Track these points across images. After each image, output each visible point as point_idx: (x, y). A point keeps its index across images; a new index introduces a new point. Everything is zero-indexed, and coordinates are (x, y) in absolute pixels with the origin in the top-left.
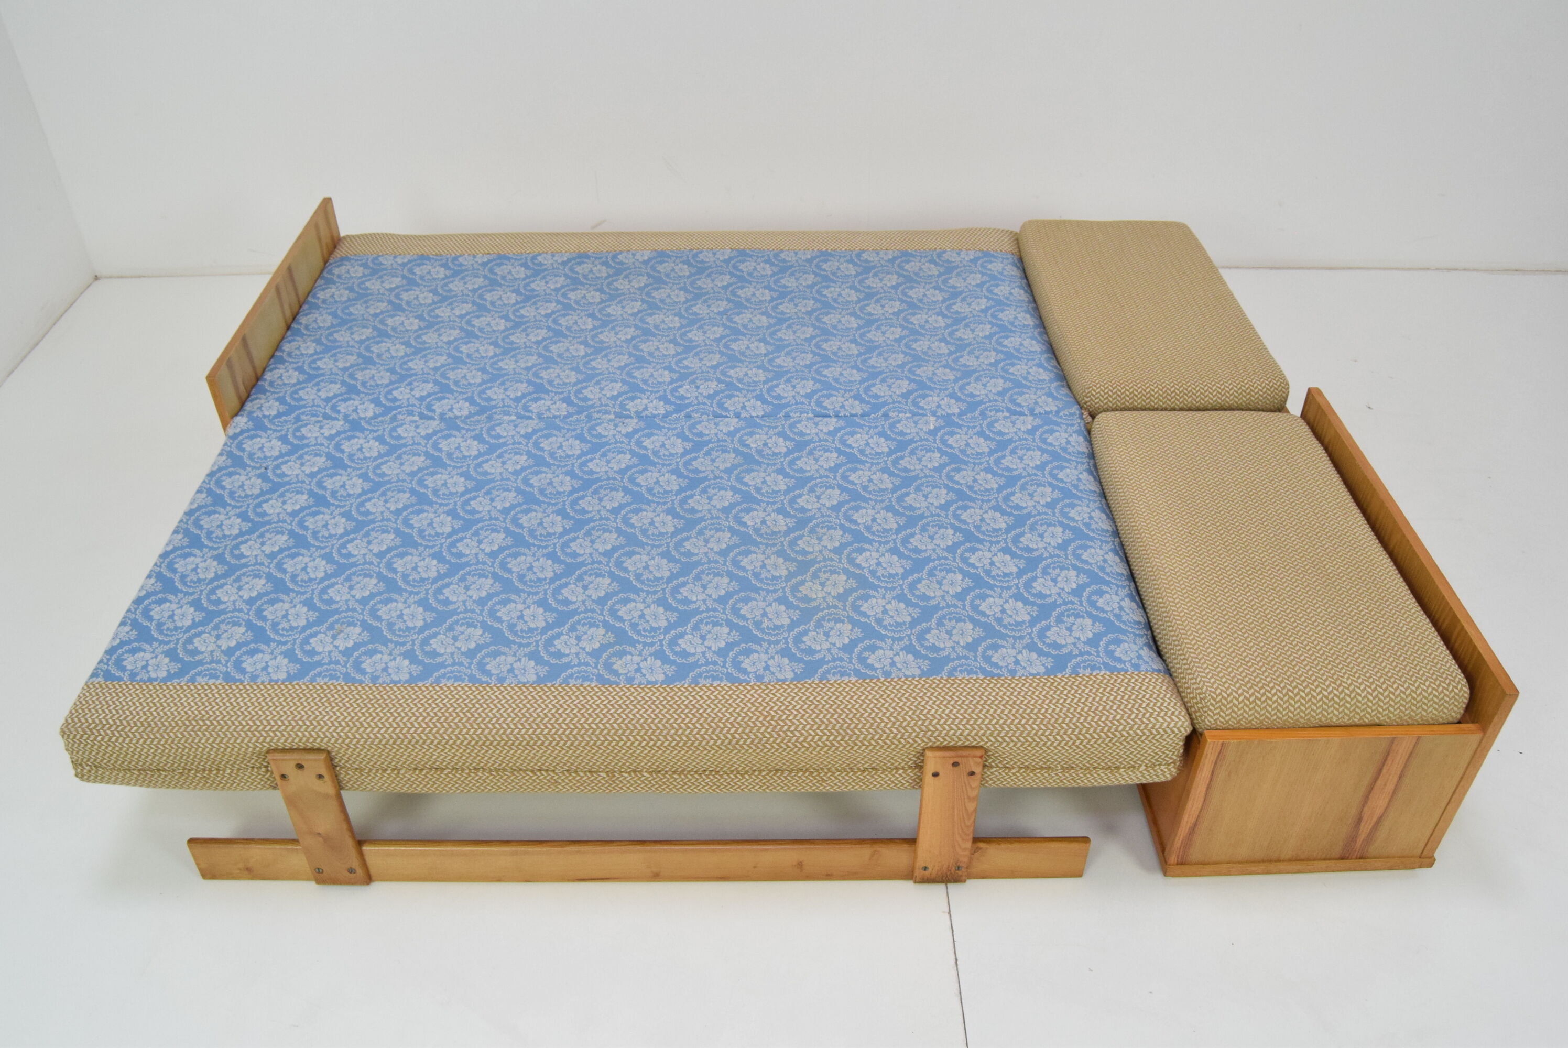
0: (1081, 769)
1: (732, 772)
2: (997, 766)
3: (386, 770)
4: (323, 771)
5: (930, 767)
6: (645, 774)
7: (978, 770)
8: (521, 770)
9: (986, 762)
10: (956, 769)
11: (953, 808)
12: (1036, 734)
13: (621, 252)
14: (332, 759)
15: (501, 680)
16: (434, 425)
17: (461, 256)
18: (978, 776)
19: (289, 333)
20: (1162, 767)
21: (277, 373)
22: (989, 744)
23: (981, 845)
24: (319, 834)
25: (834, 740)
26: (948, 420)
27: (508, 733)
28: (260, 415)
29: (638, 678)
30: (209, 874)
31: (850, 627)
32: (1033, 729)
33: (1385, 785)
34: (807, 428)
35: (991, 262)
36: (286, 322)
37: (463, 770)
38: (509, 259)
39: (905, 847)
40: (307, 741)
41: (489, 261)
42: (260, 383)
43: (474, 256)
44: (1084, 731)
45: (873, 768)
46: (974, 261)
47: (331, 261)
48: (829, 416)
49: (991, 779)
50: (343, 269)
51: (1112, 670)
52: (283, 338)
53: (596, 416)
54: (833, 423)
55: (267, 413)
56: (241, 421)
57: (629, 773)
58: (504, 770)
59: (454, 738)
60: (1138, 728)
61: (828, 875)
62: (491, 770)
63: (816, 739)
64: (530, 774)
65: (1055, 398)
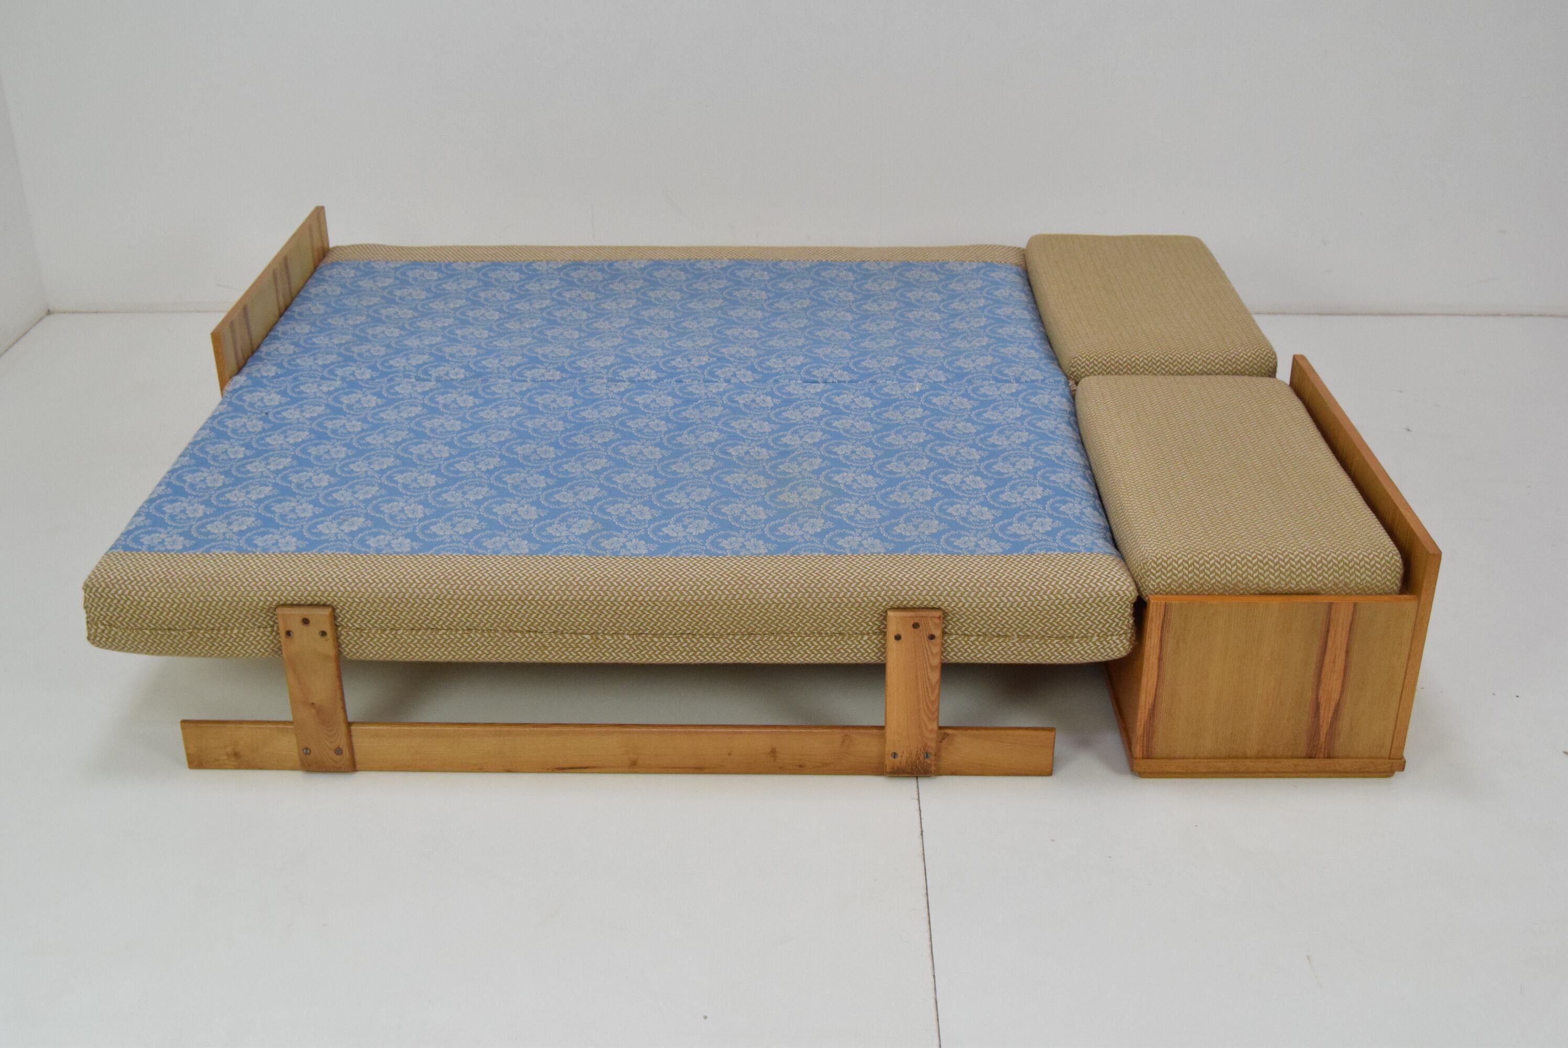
0: (1036, 638)
1: (708, 635)
2: (957, 634)
3: (385, 630)
4: (327, 628)
5: (893, 629)
6: (627, 637)
7: (937, 633)
8: (511, 630)
9: (946, 627)
10: (917, 631)
11: (917, 677)
12: (989, 595)
13: (617, 261)
14: (335, 618)
15: (497, 553)
16: (431, 384)
17: (454, 262)
18: (938, 640)
19: (282, 318)
20: (1114, 638)
21: (272, 347)
22: (946, 604)
23: (949, 731)
24: (313, 704)
25: (802, 596)
26: (934, 386)
27: (502, 588)
28: (258, 375)
29: (623, 552)
30: (197, 761)
31: (823, 521)
32: (987, 590)
33: (1334, 662)
34: (795, 389)
35: (994, 271)
36: (279, 309)
37: (457, 630)
38: (503, 266)
39: (875, 731)
40: (315, 595)
41: (483, 267)
42: (256, 354)
43: (468, 263)
44: (1034, 593)
45: (840, 634)
46: (978, 270)
47: (322, 265)
48: (817, 382)
49: (953, 650)
50: (334, 272)
51: (1066, 551)
52: (276, 323)
53: (589, 380)
54: (820, 387)
55: (265, 374)
56: (240, 379)
57: (612, 635)
58: (497, 631)
59: (452, 592)
60: (1086, 591)
61: (801, 766)
62: (483, 631)
63: (786, 595)
64: (519, 635)
65: (1041, 370)
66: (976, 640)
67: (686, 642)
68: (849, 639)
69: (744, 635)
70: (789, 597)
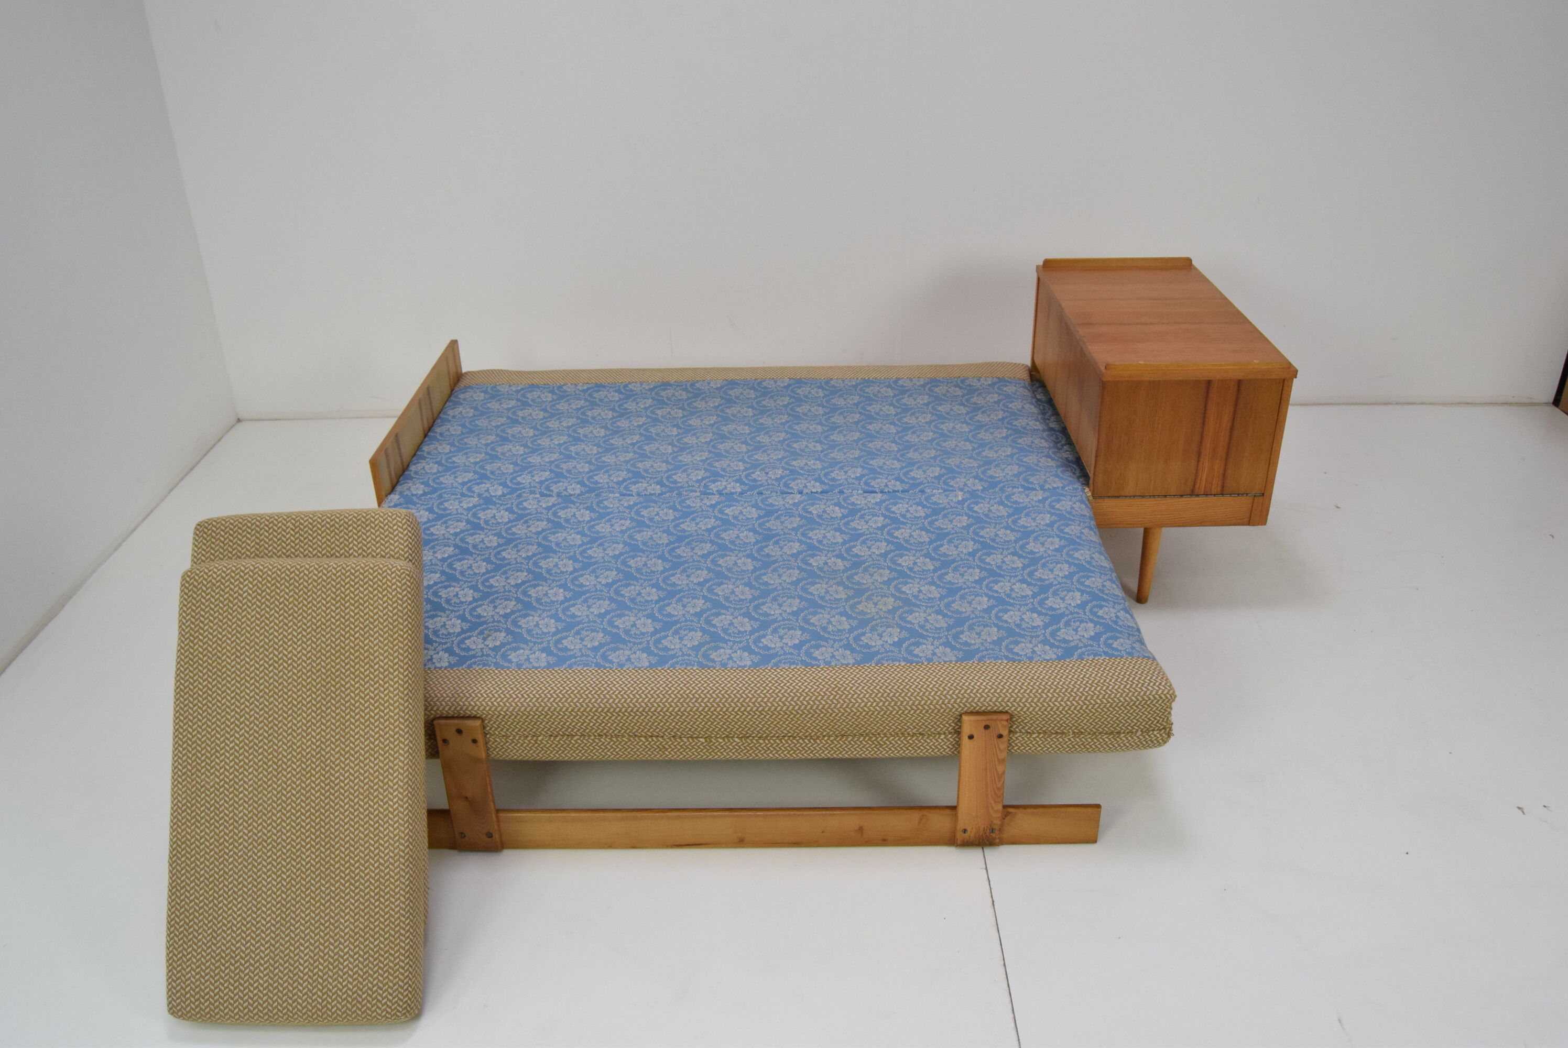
0: (1089, 734)
1: (807, 737)
2: (1021, 732)
3: (527, 737)
4: (478, 736)
5: (966, 730)
6: (736, 740)
7: (1005, 733)
8: (636, 736)
9: (1011, 727)
10: (987, 731)
11: (986, 769)
12: (1050, 701)
13: (698, 381)
14: (484, 728)
15: (622, 666)
16: (553, 500)
17: (564, 385)
18: (1005, 739)
19: (427, 439)
20: (1155, 733)
21: (419, 466)
22: (1013, 709)
23: (1010, 810)
24: (466, 798)
25: (889, 705)
26: (974, 494)
27: (628, 701)
28: (409, 494)
29: (731, 663)
31: (899, 630)
32: (1048, 696)
34: (858, 499)
35: (1006, 386)
36: (424, 430)
37: (590, 736)
38: (604, 387)
39: (948, 811)
40: (467, 708)
41: (588, 389)
42: (406, 473)
43: (576, 385)
44: (1089, 698)
45: (920, 734)
46: (993, 385)
47: (457, 389)
48: (875, 492)
49: (1016, 745)
50: (467, 395)
51: (1111, 656)
52: (422, 443)
53: (685, 493)
54: (879, 497)
55: (415, 493)
56: (394, 497)
57: (723, 739)
58: (623, 736)
59: (585, 705)
60: (1133, 695)
61: (884, 840)
62: (612, 736)
63: (875, 704)
64: (643, 739)
65: (1060, 478)
66: (1037, 737)
67: (787, 743)
68: (928, 738)
69: (837, 737)
70: (877, 705)
